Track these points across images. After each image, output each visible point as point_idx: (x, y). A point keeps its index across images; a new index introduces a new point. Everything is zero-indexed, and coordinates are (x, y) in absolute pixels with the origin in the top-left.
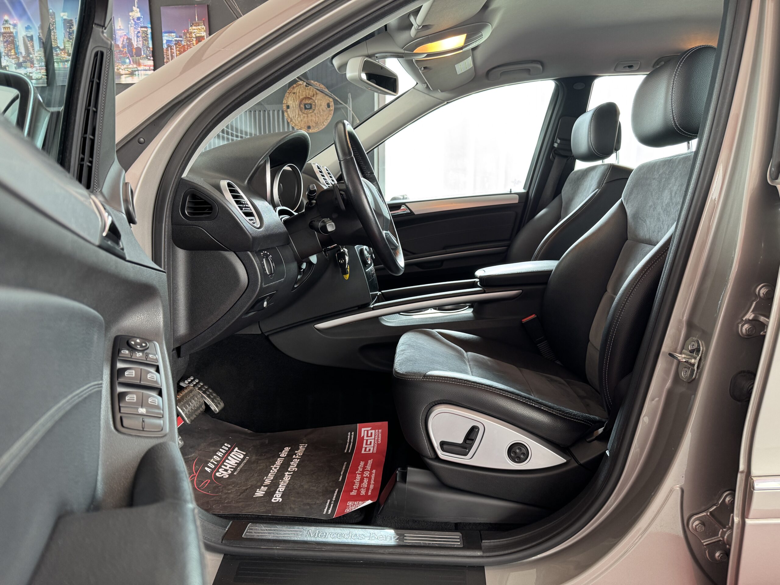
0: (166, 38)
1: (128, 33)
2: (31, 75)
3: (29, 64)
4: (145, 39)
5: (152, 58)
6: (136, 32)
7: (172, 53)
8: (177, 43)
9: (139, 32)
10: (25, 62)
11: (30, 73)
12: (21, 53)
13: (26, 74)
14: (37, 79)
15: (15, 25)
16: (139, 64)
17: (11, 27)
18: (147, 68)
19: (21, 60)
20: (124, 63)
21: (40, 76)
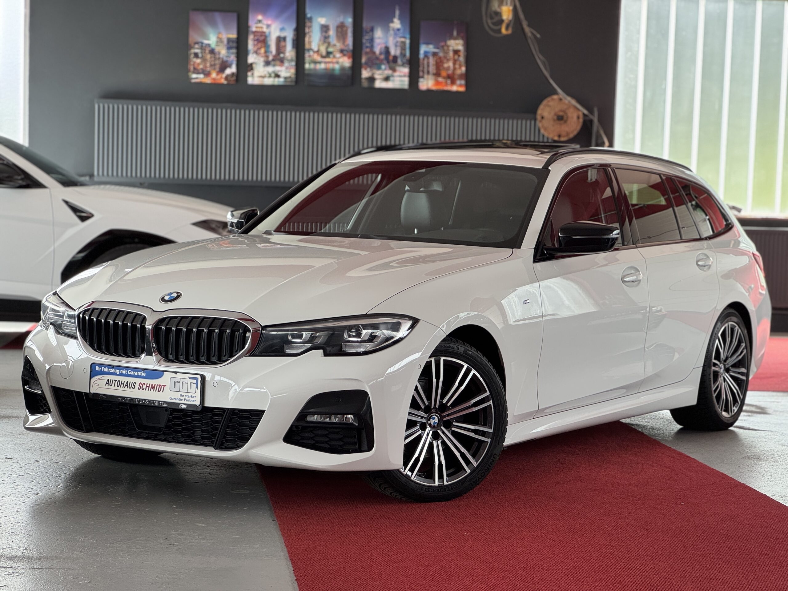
0: (423, 49)
1: (387, 42)
2: (279, 73)
3: (278, 62)
4: (403, 49)
5: (408, 66)
6: (395, 41)
7: (428, 63)
8: (435, 54)
9: (397, 42)
10: (273, 60)
11: (279, 71)
12: (271, 52)
13: (274, 72)
14: (286, 78)
15: (268, 26)
16: (394, 70)
17: (265, 27)
18: (402, 74)
19: (271, 58)
20: (379, 68)
21: (288, 75)
